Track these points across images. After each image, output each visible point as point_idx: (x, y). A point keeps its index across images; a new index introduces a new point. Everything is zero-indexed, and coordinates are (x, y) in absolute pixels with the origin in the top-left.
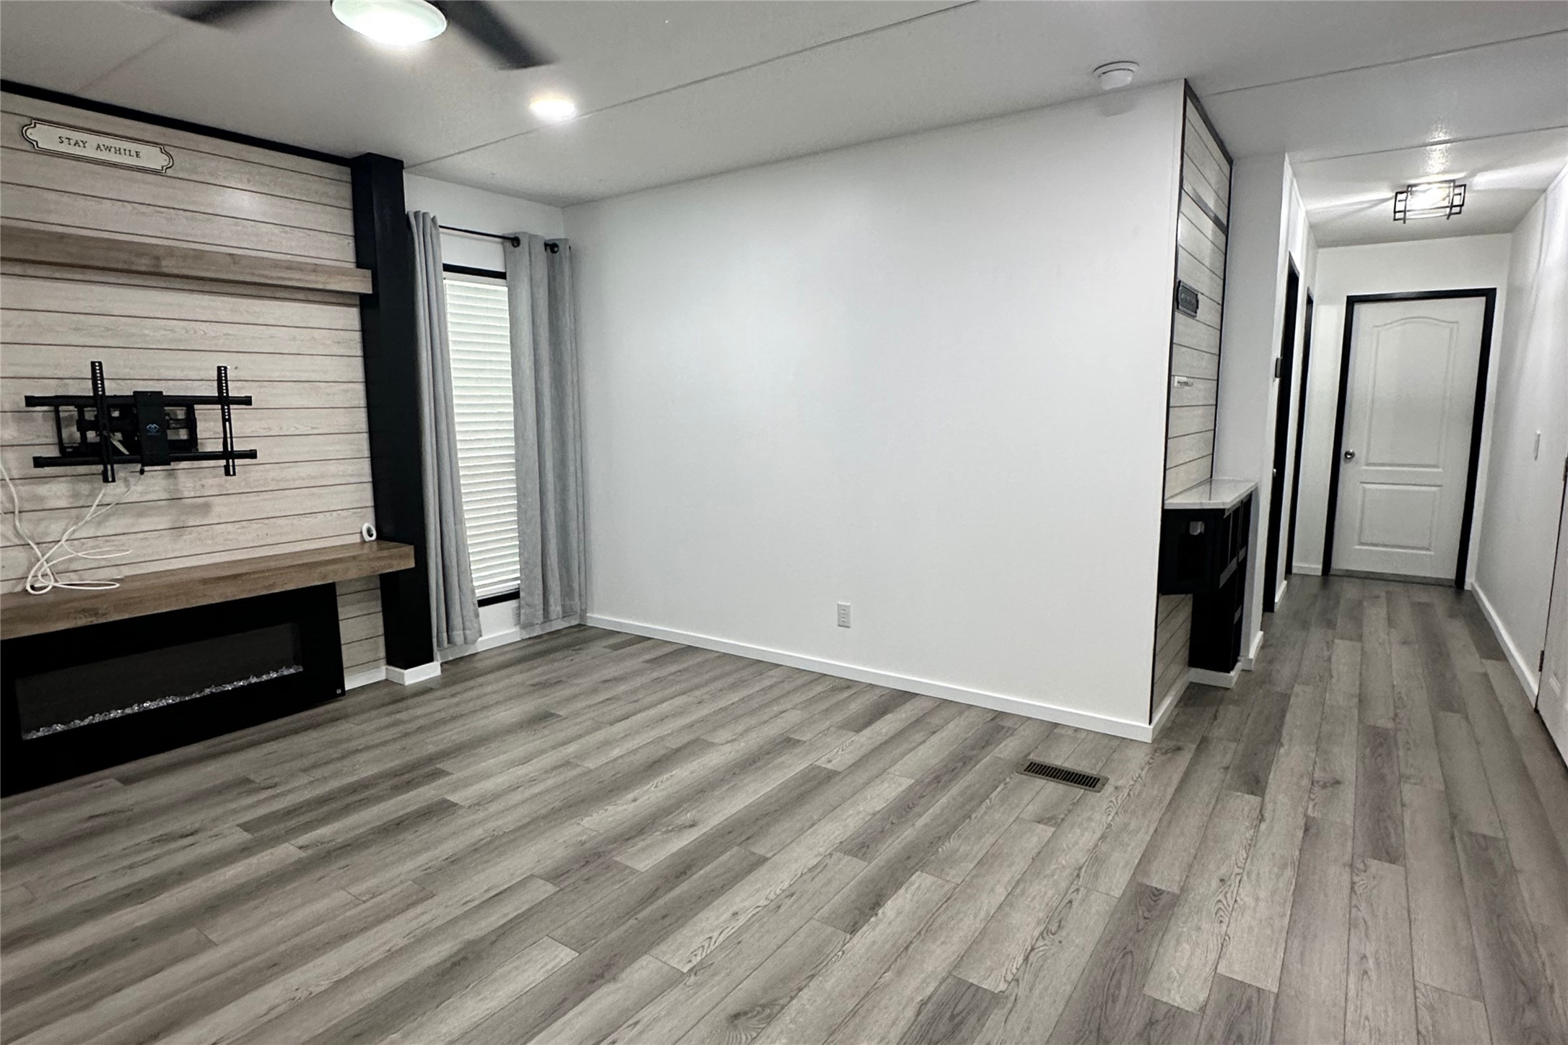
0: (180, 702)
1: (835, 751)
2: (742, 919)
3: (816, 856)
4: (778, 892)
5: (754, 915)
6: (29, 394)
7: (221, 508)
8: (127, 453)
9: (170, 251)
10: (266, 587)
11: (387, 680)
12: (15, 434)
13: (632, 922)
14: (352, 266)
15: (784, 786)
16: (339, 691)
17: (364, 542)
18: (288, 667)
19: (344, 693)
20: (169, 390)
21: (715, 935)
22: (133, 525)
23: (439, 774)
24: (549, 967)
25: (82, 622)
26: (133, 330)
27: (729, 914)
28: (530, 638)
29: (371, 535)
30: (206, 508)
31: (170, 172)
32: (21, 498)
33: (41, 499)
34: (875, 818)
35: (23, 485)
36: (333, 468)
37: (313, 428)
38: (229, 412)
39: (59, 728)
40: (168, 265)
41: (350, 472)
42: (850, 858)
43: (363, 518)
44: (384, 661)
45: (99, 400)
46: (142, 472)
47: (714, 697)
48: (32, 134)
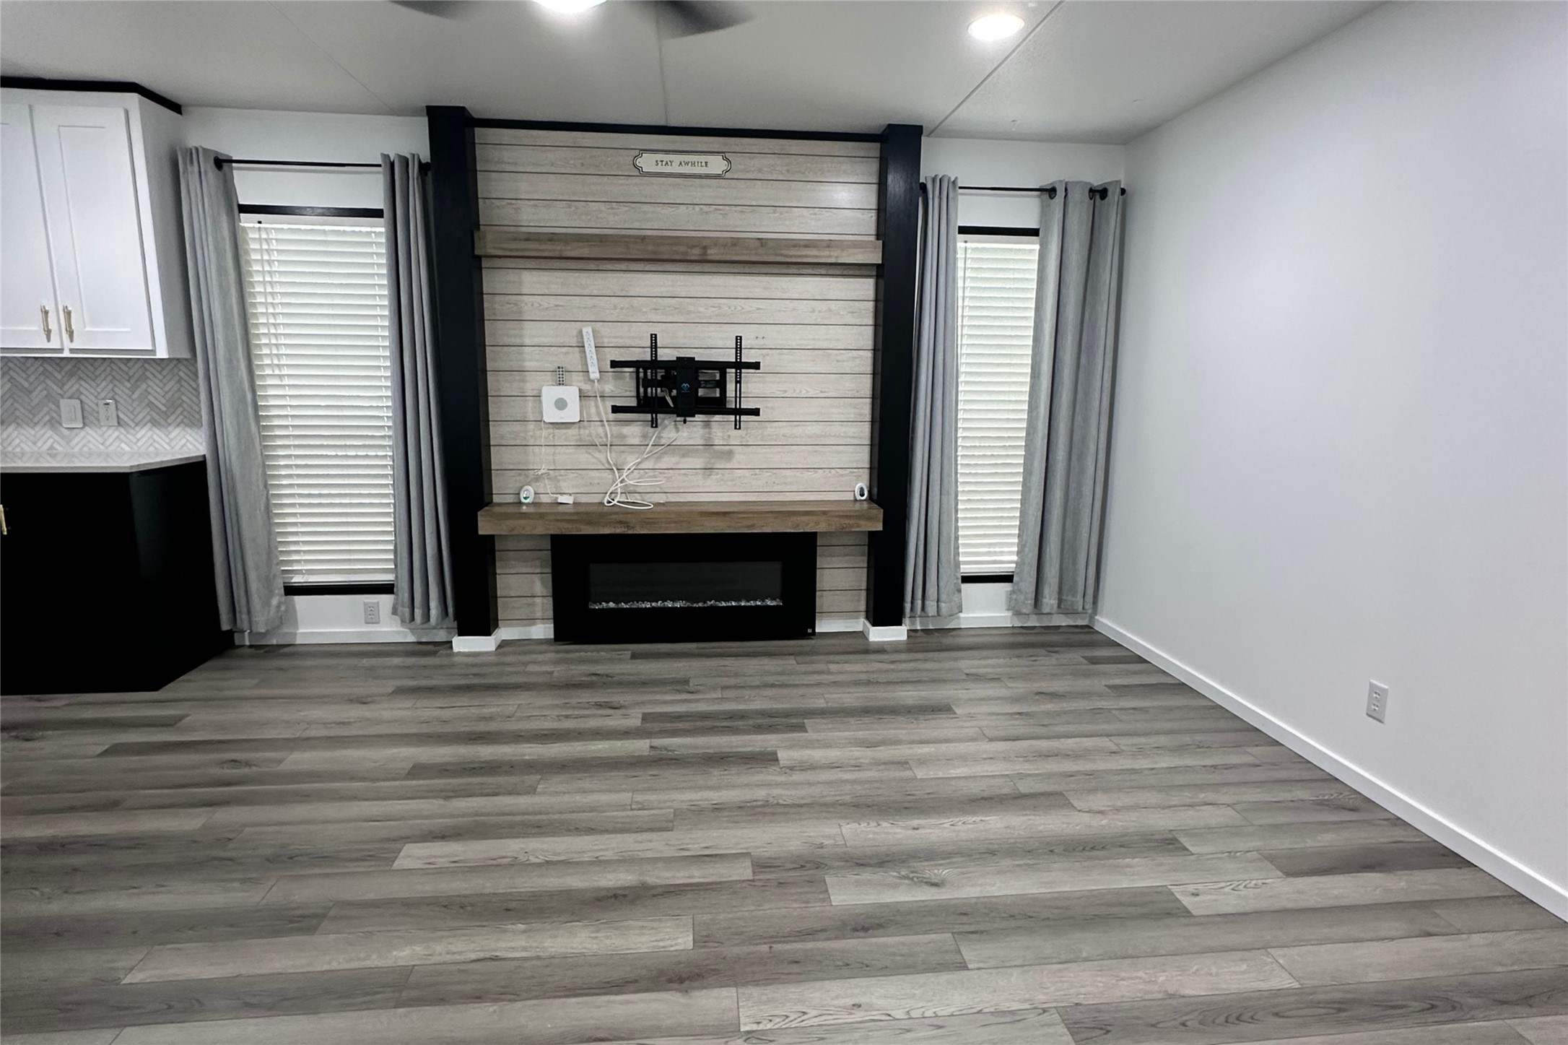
0: (688, 607)
1: (1223, 884)
2: (859, 1016)
3: (1025, 1001)
4: (929, 1013)
5: (874, 1020)
6: (613, 359)
7: (741, 457)
8: (672, 405)
9: (715, 242)
10: (748, 527)
11: (862, 632)
12: (612, 388)
13: (765, 948)
14: (873, 238)
15: (1092, 895)
16: (810, 631)
17: (856, 500)
18: (773, 599)
19: (814, 633)
20: (700, 356)
21: (813, 1013)
22: (678, 463)
23: (801, 728)
24: (662, 944)
25: (619, 531)
26: (692, 308)
27: (850, 1001)
28: (1022, 627)
29: (862, 495)
30: (729, 455)
31: (728, 175)
32: (612, 435)
33: (625, 437)
34: (1168, 1001)
35: (615, 425)
36: (837, 429)
37: (822, 392)
38: (740, 376)
39: (612, 605)
40: (713, 253)
41: (850, 434)
42: (1065, 1030)
43: (858, 478)
44: (864, 614)
45: (654, 364)
46: (685, 422)
47: (1140, 751)
48: (640, 162)
